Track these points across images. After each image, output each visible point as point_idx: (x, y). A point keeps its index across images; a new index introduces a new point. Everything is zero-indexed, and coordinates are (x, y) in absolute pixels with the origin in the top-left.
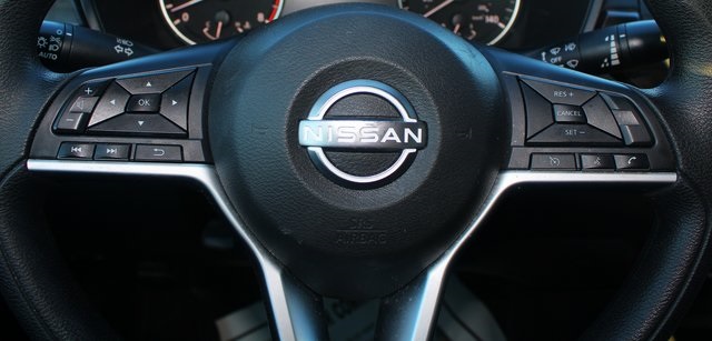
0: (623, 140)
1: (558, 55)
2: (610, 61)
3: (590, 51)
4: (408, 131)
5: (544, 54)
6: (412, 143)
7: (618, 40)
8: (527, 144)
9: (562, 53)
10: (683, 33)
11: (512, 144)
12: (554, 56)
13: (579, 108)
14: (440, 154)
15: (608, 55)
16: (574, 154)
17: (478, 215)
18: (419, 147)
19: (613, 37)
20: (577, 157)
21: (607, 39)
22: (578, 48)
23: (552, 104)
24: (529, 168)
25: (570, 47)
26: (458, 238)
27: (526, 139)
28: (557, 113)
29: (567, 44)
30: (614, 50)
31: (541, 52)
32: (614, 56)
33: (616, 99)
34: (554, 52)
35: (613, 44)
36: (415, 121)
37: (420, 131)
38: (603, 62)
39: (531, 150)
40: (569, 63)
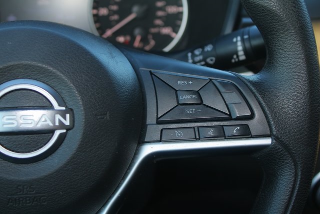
0: (230, 115)
1: (200, 55)
2: (238, 57)
3: (223, 50)
4: (58, 117)
5: (190, 55)
6: (62, 126)
7: (243, 40)
8: (159, 123)
9: (203, 53)
10: (271, 31)
11: (147, 123)
12: (197, 56)
13: (197, 93)
14: (84, 133)
15: (236, 53)
16: (194, 127)
17: (124, 179)
18: (68, 129)
19: (239, 38)
20: (196, 129)
21: (235, 40)
22: (214, 48)
23: (176, 91)
24: (160, 141)
25: (209, 48)
26: (111, 198)
27: (158, 119)
28: (180, 98)
29: (206, 45)
30: (240, 48)
31: (187, 53)
32: (241, 53)
33: (224, 85)
34: (197, 52)
35: (239, 43)
36: (64, 108)
37: (68, 116)
38: (232, 58)
39: (161, 127)
40: (208, 60)
